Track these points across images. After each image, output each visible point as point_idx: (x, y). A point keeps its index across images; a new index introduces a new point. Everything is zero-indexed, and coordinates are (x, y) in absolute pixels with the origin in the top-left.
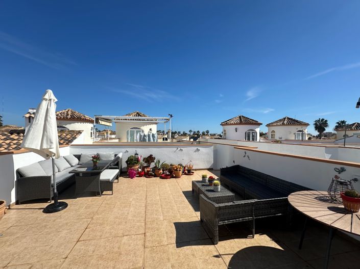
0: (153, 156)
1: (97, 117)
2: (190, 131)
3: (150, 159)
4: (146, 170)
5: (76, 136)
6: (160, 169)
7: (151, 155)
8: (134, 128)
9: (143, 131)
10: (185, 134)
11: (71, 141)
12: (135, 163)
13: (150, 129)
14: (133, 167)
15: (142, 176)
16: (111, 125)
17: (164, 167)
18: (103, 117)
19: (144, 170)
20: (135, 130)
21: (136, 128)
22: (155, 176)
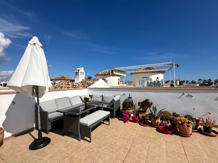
0: (150, 101)
1: (112, 69)
2: (200, 80)
3: (146, 104)
4: (140, 115)
5: (94, 82)
6: (156, 118)
7: (147, 100)
8: (144, 77)
9: (151, 80)
10: (193, 82)
11: (89, 85)
12: (129, 106)
13: (157, 78)
14: (127, 111)
15: (135, 122)
16: (125, 75)
17: (164, 116)
18: (115, 69)
19: (139, 115)
20: (145, 79)
21: (146, 77)
22: (151, 125)
